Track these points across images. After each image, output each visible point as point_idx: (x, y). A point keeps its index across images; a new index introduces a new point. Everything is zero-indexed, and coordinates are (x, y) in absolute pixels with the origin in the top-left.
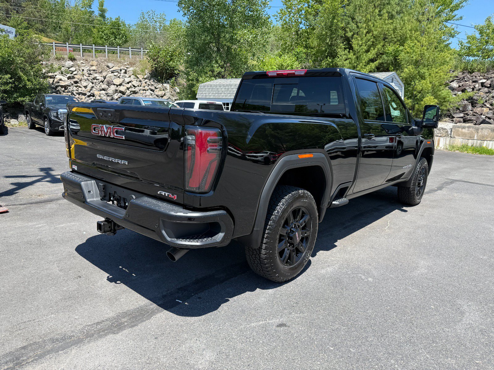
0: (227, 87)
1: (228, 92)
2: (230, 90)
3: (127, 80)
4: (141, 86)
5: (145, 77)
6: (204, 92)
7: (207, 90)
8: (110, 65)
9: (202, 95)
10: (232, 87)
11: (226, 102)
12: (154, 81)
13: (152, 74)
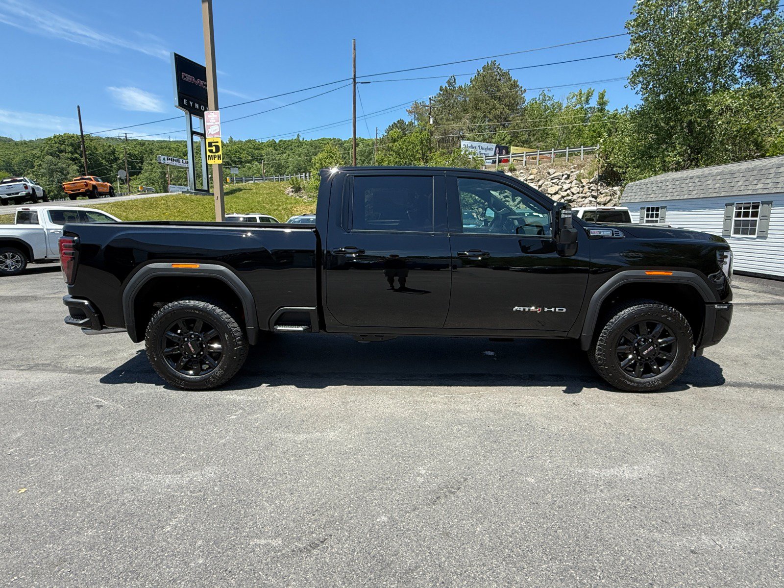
0: (660, 184)
1: (660, 191)
2: (663, 188)
3: (566, 187)
4: (582, 193)
5: (591, 181)
6: (630, 194)
7: (634, 191)
8: (551, 171)
9: (626, 198)
10: (668, 184)
11: (655, 206)
12: (602, 185)
13: (602, 176)
